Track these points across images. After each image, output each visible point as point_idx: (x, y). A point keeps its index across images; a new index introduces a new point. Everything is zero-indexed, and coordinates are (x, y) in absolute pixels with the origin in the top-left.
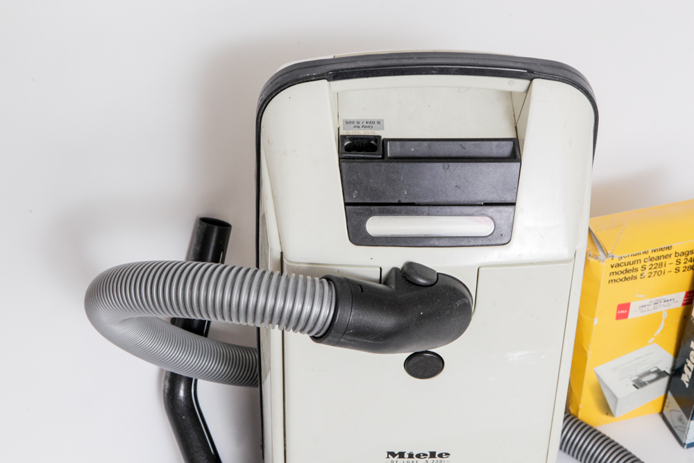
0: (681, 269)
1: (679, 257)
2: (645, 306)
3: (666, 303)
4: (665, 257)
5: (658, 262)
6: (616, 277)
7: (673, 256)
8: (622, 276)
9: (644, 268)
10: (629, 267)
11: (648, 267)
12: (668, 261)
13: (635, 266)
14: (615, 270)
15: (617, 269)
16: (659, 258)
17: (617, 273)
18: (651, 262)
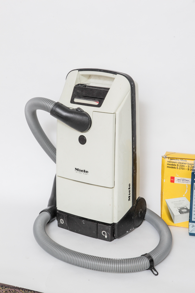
0: (190, 170)
1: (189, 165)
2: (179, 180)
3: (186, 181)
4: (185, 164)
5: (182, 165)
6: (169, 166)
7: (187, 164)
8: (171, 166)
9: (178, 165)
10: (173, 164)
11: (179, 166)
12: (186, 165)
13: (175, 164)
14: (169, 163)
15: (170, 163)
16: (183, 163)
17: (169, 165)
18: (180, 164)
